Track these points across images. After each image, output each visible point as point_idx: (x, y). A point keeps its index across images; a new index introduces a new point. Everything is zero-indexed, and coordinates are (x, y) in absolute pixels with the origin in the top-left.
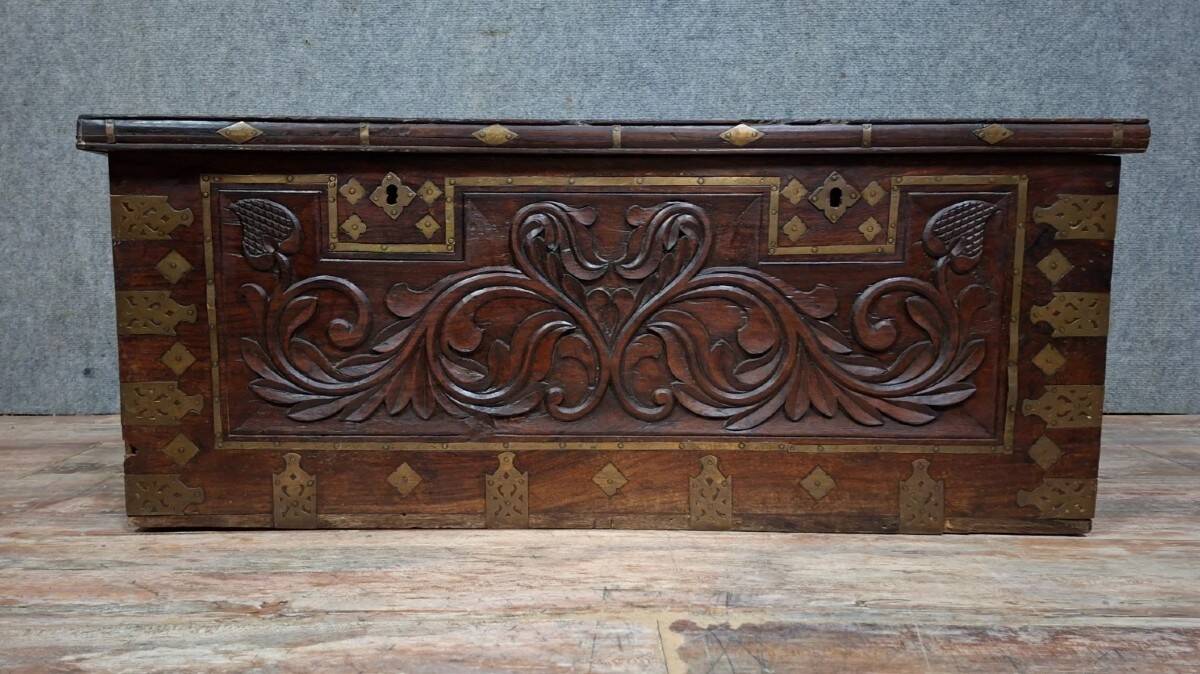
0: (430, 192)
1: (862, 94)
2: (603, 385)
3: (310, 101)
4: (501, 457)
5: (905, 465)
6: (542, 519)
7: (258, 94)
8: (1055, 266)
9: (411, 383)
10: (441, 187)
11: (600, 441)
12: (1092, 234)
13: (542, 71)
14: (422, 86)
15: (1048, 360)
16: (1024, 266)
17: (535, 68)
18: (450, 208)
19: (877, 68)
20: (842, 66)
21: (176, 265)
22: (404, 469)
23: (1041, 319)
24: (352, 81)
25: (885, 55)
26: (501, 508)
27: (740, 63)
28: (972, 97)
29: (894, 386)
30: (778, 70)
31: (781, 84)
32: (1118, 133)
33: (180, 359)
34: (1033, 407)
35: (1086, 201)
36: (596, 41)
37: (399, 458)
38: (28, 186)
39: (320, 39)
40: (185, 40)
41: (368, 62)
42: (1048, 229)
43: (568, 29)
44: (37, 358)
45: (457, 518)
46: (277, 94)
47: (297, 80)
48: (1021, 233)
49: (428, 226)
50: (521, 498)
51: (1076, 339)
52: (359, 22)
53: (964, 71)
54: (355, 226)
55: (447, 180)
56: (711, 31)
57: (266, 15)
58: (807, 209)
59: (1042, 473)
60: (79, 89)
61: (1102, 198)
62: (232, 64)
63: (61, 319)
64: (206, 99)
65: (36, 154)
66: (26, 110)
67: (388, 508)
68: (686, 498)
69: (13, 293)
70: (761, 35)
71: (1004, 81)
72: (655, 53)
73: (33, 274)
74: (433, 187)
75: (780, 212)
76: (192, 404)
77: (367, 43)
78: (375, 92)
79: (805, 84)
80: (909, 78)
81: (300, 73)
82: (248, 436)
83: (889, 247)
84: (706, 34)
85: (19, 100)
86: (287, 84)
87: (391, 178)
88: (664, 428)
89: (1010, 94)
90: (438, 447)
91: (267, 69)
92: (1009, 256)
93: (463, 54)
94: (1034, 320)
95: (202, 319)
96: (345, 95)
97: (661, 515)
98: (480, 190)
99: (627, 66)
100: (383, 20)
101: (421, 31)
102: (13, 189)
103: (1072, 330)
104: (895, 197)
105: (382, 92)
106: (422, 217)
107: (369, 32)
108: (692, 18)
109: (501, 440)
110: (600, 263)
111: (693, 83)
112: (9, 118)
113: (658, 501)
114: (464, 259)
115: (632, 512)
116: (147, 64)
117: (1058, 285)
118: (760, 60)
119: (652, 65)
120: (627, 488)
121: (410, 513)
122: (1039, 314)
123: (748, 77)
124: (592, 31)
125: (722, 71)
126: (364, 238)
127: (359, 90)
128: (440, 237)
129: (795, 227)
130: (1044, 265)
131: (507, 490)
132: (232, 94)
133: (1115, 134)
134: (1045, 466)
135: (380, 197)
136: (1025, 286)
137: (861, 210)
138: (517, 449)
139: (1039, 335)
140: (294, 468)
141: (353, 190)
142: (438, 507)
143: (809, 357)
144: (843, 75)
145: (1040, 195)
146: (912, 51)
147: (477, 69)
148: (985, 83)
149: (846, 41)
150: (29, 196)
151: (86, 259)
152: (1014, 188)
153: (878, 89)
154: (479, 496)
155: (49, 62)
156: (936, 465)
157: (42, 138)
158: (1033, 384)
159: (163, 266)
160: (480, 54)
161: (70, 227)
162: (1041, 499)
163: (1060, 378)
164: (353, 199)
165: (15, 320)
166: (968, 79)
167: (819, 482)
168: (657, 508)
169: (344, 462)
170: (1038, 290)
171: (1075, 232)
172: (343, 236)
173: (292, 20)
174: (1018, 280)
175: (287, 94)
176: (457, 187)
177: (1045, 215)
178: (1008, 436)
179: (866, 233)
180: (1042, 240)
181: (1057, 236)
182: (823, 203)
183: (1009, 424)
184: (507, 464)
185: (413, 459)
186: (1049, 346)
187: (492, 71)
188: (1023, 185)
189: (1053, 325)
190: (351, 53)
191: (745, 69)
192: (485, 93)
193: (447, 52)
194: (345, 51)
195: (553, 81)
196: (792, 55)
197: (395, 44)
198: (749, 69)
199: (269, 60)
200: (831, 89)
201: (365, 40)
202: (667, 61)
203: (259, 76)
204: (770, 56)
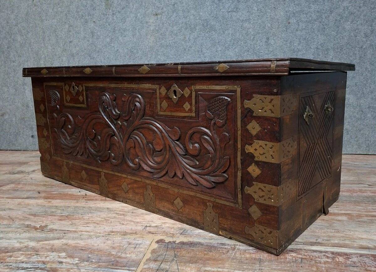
1: (297, 30)
3: (96, 43)
7: (79, 42)
13: (175, 28)
14: (133, 36)
17: (172, 27)
19: (303, 19)
20: (289, 19)
24: (110, 35)
25: (306, 14)
27: (248, 20)
28: (344, 28)
30: (263, 22)
31: (264, 28)
36: (194, 15)
38: (11, 75)
39: (99, 21)
40: (55, 24)
41: (115, 28)
43: (183, 11)
44: (17, 132)
46: (85, 41)
47: (92, 36)
52: (111, 14)
53: (341, 18)
56: (237, 8)
57: (80, 13)
60: (24, 42)
62: (70, 31)
63: (23, 119)
64: (63, 44)
65: (12, 64)
66: (8, 50)
69: (8, 111)
70: (256, 9)
71: (357, 22)
72: (216, 19)
73: (14, 104)
77: (115, 21)
78: (118, 38)
79: (274, 27)
80: (317, 22)
81: (92, 33)
84: (235, 10)
85: (6, 47)
86: (88, 37)
89: (360, 27)
91: (82, 32)
93: (147, 22)
96: (108, 40)
99: (205, 24)
100: (119, 12)
101: (132, 15)
102: (6, 77)
105: (120, 38)
107: (115, 16)
108: (229, 4)
111: (230, 29)
112: (3, 52)
116: (44, 32)
118: (256, 19)
119: (215, 23)
123: (251, 26)
124: (193, 12)
125: (241, 24)
127: (112, 38)
132: (71, 42)
144: (289, 23)
146: (318, 12)
147: (152, 28)
148: (349, 23)
149: (290, 9)
150: (11, 78)
151: (29, 99)
153: (303, 28)
155: (14, 33)
157: (14, 59)
160: (153, 22)
161: (24, 88)
165: (10, 119)
166: (342, 22)
173: (89, 14)
175: (88, 41)
187: (157, 29)
190: (109, 25)
191: (250, 23)
192: (155, 37)
193: (141, 22)
194: (107, 24)
195: (179, 31)
196: (269, 16)
197: (124, 20)
198: (252, 23)
199: (82, 29)
200: (284, 29)
201: (113, 20)
202: (220, 21)
203: (79, 35)
204: (260, 17)
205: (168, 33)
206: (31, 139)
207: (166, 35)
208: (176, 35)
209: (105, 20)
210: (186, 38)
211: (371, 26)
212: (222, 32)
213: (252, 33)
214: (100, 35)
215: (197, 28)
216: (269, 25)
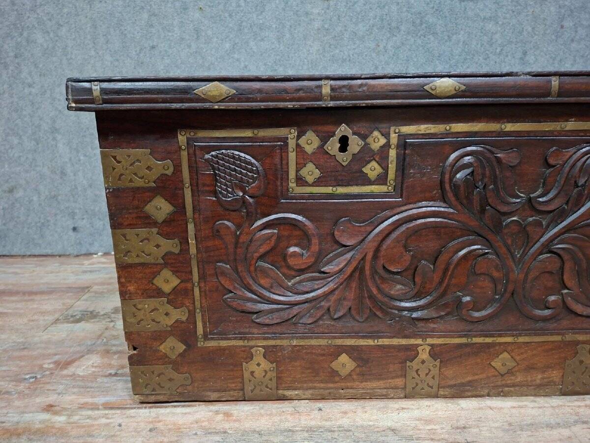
0: (377, 141)
1: (572, 41)
2: (508, 295)
3: (204, 50)
4: (420, 349)
6: (447, 392)
7: (170, 47)
9: (351, 295)
10: (387, 135)
11: (500, 336)
13: (360, 25)
14: (279, 39)
17: (356, 24)
18: (393, 153)
19: (585, 23)
20: (562, 21)
21: (161, 208)
22: (344, 358)
24: (231, 36)
26: (417, 385)
27: (493, 19)
30: (520, 23)
31: (521, 33)
33: (168, 281)
37: (340, 350)
38: (24, 113)
39: (209, 6)
40: (120, 9)
41: (242, 22)
44: (43, 221)
45: (384, 392)
46: (182, 46)
47: (195, 36)
49: (372, 169)
50: (433, 378)
54: (311, 172)
55: (392, 129)
60: (51, 45)
62: (152, 26)
63: (55, 197)
64: (136, 51)
65: (26, 91)
66: (17, 61)
67: (331, 385)
68: (561, 374)
69: (23, 182)
72: (438, 12)
73: (34, 170)
74: (380, 136)
76: (178, 315)
77: (242, 9)
78: (247, 43)
79: (537, 33)
81: (197, 31)
82: (223, 335)
85: (12, 54)
86: (189, 39)
87: (343, 129)
88: (552, 325)
90: (370, 342)
91: (175, 29)
93: (307, 14)
95: (185, 250)
96: (227, 45)
97: (539, 386)
98: (421, 136)
99: (418, 21)
102: (15, 115)
105: (252, 43)
106: (369, 162)
109: (420, 336)
110: (519, 197)
111: (462, 33)
112: (6, 66)
113: (539, 377)
114: (401, 197)
115: (517, 386)
116: (95, 27)
118: (508, 16)
119: (435, 20)
120: (516, 369)
121: (347, 388)
123: (499, 29)
125: (482, 24)
126: (318, 183)
127: (236, 42)
128: (382, 179)
131: (422, 374)
132: (153, 47)
135: (333, 146)
138: (432, 342)
140: (259, 357)
141: (310, 141)
142: (370, 385)
144: (562, 27)
147: (317, 25)
149: (566, 3)
150: (25, 119)
151: (67, 160)
153: (583, 37)
154: (401, 376)
155: (28, 27)
157: (30, 80)
159: (150, 208)
160: (319, 14)
161: (54, 139)
164: (309, 149)
165: (27, 199)
168: (538, 382)
169: (297, 352)
172: (301, 181)
175: (189, 46)
176: (401, 136)
184: (424, 355)
185: (351, 351)
187: (326, 26)
190: (231, 16)
191: (497, 23)
192: (322, 42)
193: (296, 13)
194: (227, 15)
195: (367, 32)
196: (530, 13)
198: (500, 23)
199: (175, 23)
200: (553, 37)
201: (239, 6)
202: (446, 17)
203: (170, 34)
204: (515, 13)
205: (346, 35)
206: (71, 233)
207: (342, 39)
208: (362, 39)
209: (221, 7)
210: (379, 46)
212: (446, 38)
213: (499, 42)
214: (211, 36)
215: (403, 28)
216: (530, 29)
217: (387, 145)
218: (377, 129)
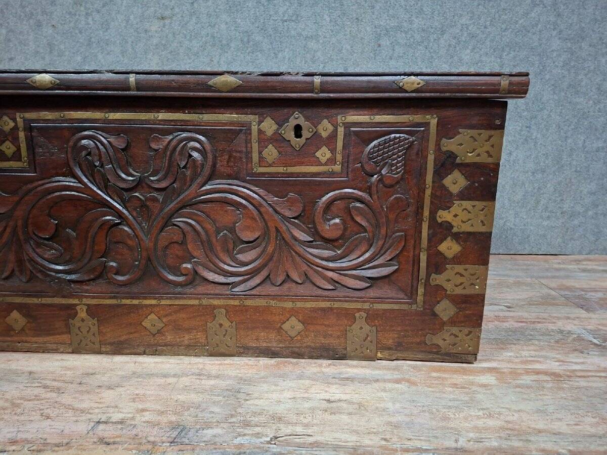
0: (7, 124)
1: (391, 58)
2: (143, 262)
4: (78, 308)
5: (350, 315)
6: (108, 348)
7: (26, 59)
8: (455, 182)
9: (12, 258)
10: (14, 120)
11: (145, 298)
12: (484, 159)
13: (194, 42)
14: (123, 53)
15: (449, 248)
16: (433, 182)
17: (190, 41)
18: (22, 135)
19: (400, 41)
20: (379, 39)
22: (15, 314)
23: (444, 220)
24: (82, 50)
25: (406, 33)
26: (81, 341)
27: (315, 37)
28: (461, 60)
29: (344, 264)
30: (339, 42)
31: (340, 51)
32: (505, 82)
34: (438, 279)
35: (480, 134)
36: (227, 23)
37: (11, 307)
39: (62, 24)
41: (91, 38)
42: (452, 156)
43: (209, 15)
45: (54, 346)
46: (37, 58)
47: (49, 50)
48: (431, 158)
49: (8, 148)
50: (94, 334)
51: (469, 233)
52: (84, 13)
53: (456, 44)
55: (18, 114)
56: (298, 16)
57: (27, 10)
58: (278, 140)
59: (443, 324)
61: (492, 132)
62: (9, 40)
67: (9, 339)
68: (205, 336)
70: (328, 19)
71: (481, 50)
72: (263, 31)
74: (9, 120)
75: (259, 141)
77: (90, 26)
78: (96, 56)
79: (356, 51)
80: (421, 47)
81: (50, 45)
83: (337, 168)
84: (294, 18)
86: (43, 52)
88: (188, 290)
89: (484, 58)
90: (35, 301)
91: (30, 43)
92: (422, 174)
93: (146, 31)
94: (439, 220)
96: (79, 58)
97: (188, 346)
98: (42, 122)
99: (246, 39)
100: (98, 12)
101: (120, 17)
103: (466, 228)
104: (341, 131)
105: (100, 56)
106: (4, 142)
107: (90, 18)
108: (285, 8)
109: (77, 297)
110: (132, 176)
111: (287, 50)
113: (187, 338)
114: (36, 173)
115: (169, 345)
117: (458, 195)
118: (327, 35)
119: (261, 38)
120: (165, 329)
121: (23, 342)
122: (444, 216)
123: (320, 47)
124: (224, 17)
125: (304, 42)
127: (86, 55)
128: (17, 156)
129: (271, 152)
130: (448, 181)
131: (84, 330)
132: (11, 59)
133: (503, 83)
134: (445, 319)
136: (433, 195)
137: (316, 141)
138: (87, 303)
139: (442, 231)
142: (41, 339)
143: (285, 244)
144: (379, 46)
145: (446, 130)
146: (423, 30)
147: (155, 41)
148: (469, 51)
149: (382, 23)
152: (427, 125)
153: (401, 55)
154: (66, 333)
156: (371, 317)
158: (438, 263)
160: (156, 31)
162: (443, 339)
163: (458, 260)
166: (458, 48)
167: (293, 326)
168: (186, 342)
170: (443, 199)
171: (470, 157)
173: (44, 12)
174: (428, 192)
175: (43, 58)
176: (25, 120)
177: (449, 145)
178: (420, 298)
179: (321, 157)
180: (447, 163)
181: (458, 161)
182: (290, 135)
183: (421, 290)
184: (82, 314)
185: (20, 308)
186: (449, 238)
187: (163, 42)
188: (434, 122)
189: (454, 224)
190: (80, 32)
191: (318, 41)
192: (160, 56)
193: (136, 30)
194: (77, 31)
195: (201, 48)
196: (348, 33)
197: (106, 26)
198: (321, 41)
199: (31, 37)
200: (372, 55)
201: (89, 24)
202: (271, 36)
203: (26, 48)
204: (334, 32)
205: (181, 51)
207: (178, 54)
208: (196, 54)
209: (72, 25)
210: (213, 61)
211: (501, 58)
212: (273, 55)
213: (322, 59)
214: (64, 50)
215: (232, 45)
216: (349, 47)
217: (16, 128)
218: (5, 114)
